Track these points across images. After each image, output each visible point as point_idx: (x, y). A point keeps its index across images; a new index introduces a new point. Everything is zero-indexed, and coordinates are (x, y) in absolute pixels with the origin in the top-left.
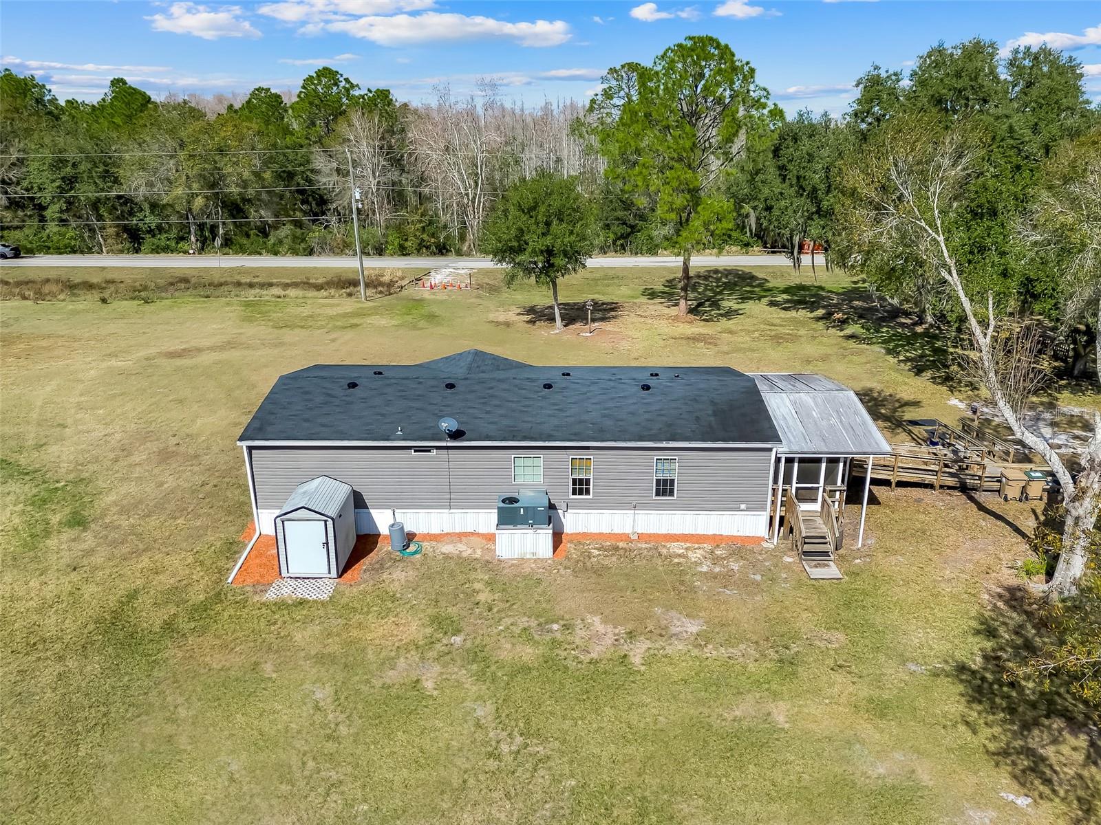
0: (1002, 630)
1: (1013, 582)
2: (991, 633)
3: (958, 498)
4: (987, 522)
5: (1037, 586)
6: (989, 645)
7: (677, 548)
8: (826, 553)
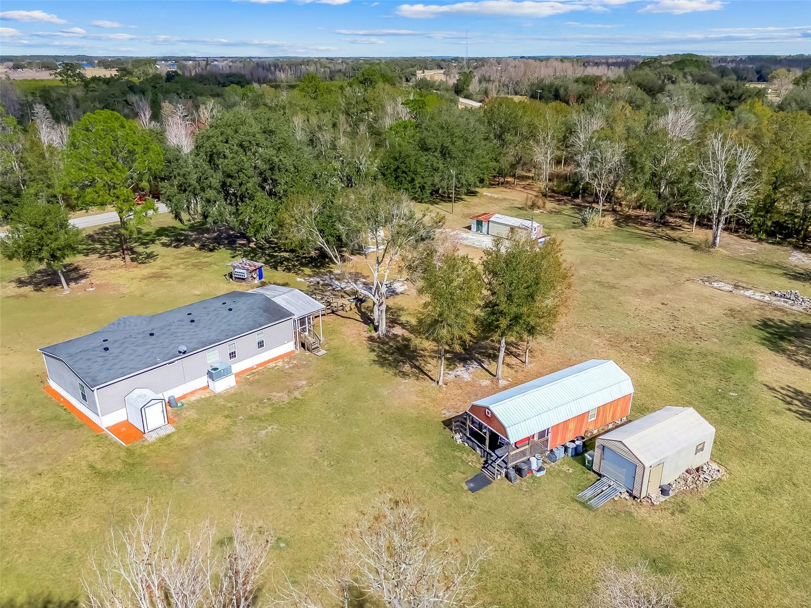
0: (376, 349)
1: (368, 335)
2: (373, 350)
3: (334, 316)
4: (348, 321)
5: (375, 334)
6: (375, 353)
7: (272, 364)
8: (317, 347)
